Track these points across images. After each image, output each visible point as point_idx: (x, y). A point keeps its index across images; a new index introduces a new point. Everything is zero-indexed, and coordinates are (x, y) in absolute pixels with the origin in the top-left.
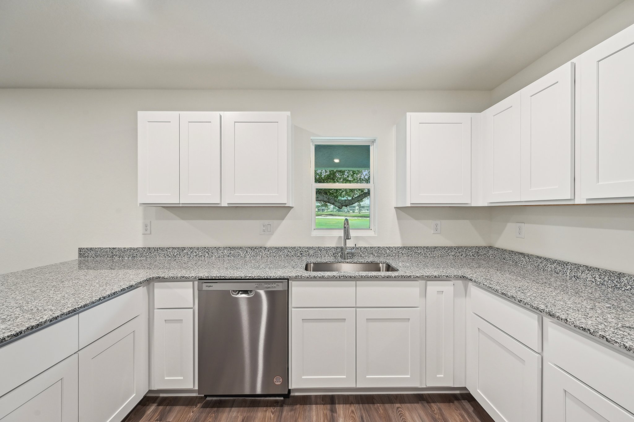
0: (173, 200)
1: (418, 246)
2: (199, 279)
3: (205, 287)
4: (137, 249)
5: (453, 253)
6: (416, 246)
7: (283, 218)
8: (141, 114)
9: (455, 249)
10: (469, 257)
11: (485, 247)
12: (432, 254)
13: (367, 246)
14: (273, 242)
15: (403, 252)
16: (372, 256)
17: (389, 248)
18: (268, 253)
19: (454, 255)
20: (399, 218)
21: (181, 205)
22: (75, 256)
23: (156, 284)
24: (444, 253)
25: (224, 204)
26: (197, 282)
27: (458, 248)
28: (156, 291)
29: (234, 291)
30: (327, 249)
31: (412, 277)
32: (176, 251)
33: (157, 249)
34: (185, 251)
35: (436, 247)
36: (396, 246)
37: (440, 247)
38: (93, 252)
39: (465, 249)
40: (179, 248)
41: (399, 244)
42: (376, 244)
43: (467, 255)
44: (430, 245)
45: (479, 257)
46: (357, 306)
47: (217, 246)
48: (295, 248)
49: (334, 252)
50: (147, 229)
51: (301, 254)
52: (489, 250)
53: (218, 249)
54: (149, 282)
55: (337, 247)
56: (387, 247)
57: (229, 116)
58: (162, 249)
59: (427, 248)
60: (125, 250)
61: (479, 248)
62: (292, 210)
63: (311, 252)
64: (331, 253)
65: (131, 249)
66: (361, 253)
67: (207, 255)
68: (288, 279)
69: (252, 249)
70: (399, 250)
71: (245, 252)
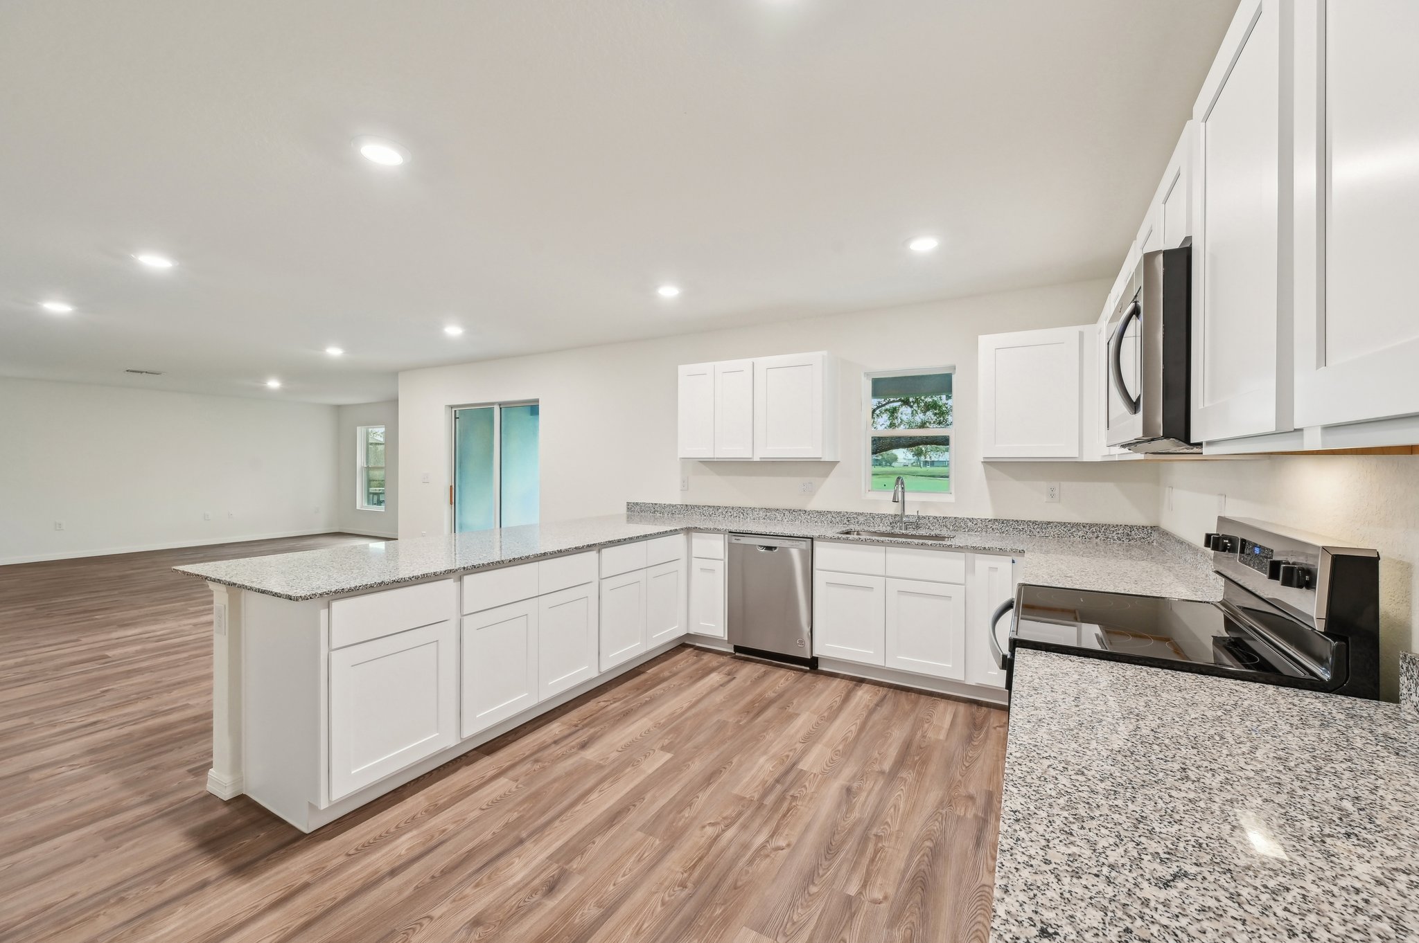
0: (707, 453)
1: (1018, 519)
2: (730, 532)
3: (734, 540)
4: (675, 505)
5: (1080, 533)
6: (1015, 519)
7: (826, 475)
8: (683, 369)
9: (1084, 527)
10: (1112, 540)
11: (1143, 527)
12: (1043, 532)
13: (937, 515)
14: (815, 504)
15: (994, 527)
16: (945, 529)
17: (971, 520)
18: (809, 517)
19: (1083, 536)
20: (989, 478)
21: (715, 460)
22: (624, 510)
23: (694, 534)
24: (1064, 533)
25: (756, 459)
26: (727, 536)
27: (1091, 526)
28: (694, 541)
29: (760, 546)
30: (882, 517)
31: (953, 547)
32: (711, 509)
33: (693, 507)
34: (720, 511)
35: (1049, 523)
36: (983, 517)
37: (1057, 523)
38: (638, 507)
39: (1103, 528)
40: (714, 507)
41: (990, 515)
42: (952, 513)
43: (1107, 538)
44: (1039, 519)
45: (1132, 542)
46: (887, 575)
47: (753, 506)
48: (840, 513)
49: (891, 521)
50: (685, 486)
51: (848, 521)
52: (1151, 533)
53: (753, 509)
54: (688, 531)
55: (896, 515)
56: (968, 519)
57: (763, 362)
58: (698, 507)
59: (1035, 522)
60: (664, 506)
61: (1131, 527)
62: (838, 466)
63: (861, 519)
64: (887, 521)
65: (670, 505)
66: (929, 525)
67: (742, 516)
68: (812, 539)
69: (791, 511)
70: (987, 524)
71: (783, 515)
